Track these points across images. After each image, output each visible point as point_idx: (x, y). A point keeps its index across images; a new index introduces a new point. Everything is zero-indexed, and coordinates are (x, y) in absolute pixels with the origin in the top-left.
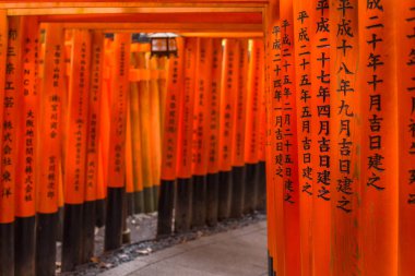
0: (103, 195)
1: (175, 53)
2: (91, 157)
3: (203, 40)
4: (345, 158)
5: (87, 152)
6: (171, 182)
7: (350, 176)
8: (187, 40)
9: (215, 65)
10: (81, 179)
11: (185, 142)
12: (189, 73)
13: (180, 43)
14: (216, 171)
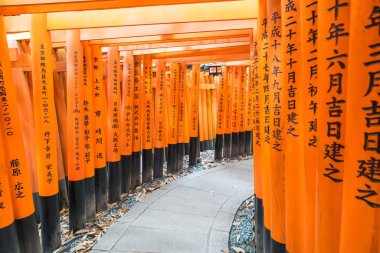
0: (188, 141)
1: (221, 73)
2: (180, 123)
3: (236, 67)
4: (277, 117)
5: (179, 120)
6: (221, 136)
7: (280, 129)
8: (228, 67)
9: (243, 80)
10: (176, 133)
11: (228, 117)
12: (230, 83)
13: (224, 69)
14: (243, 130)
